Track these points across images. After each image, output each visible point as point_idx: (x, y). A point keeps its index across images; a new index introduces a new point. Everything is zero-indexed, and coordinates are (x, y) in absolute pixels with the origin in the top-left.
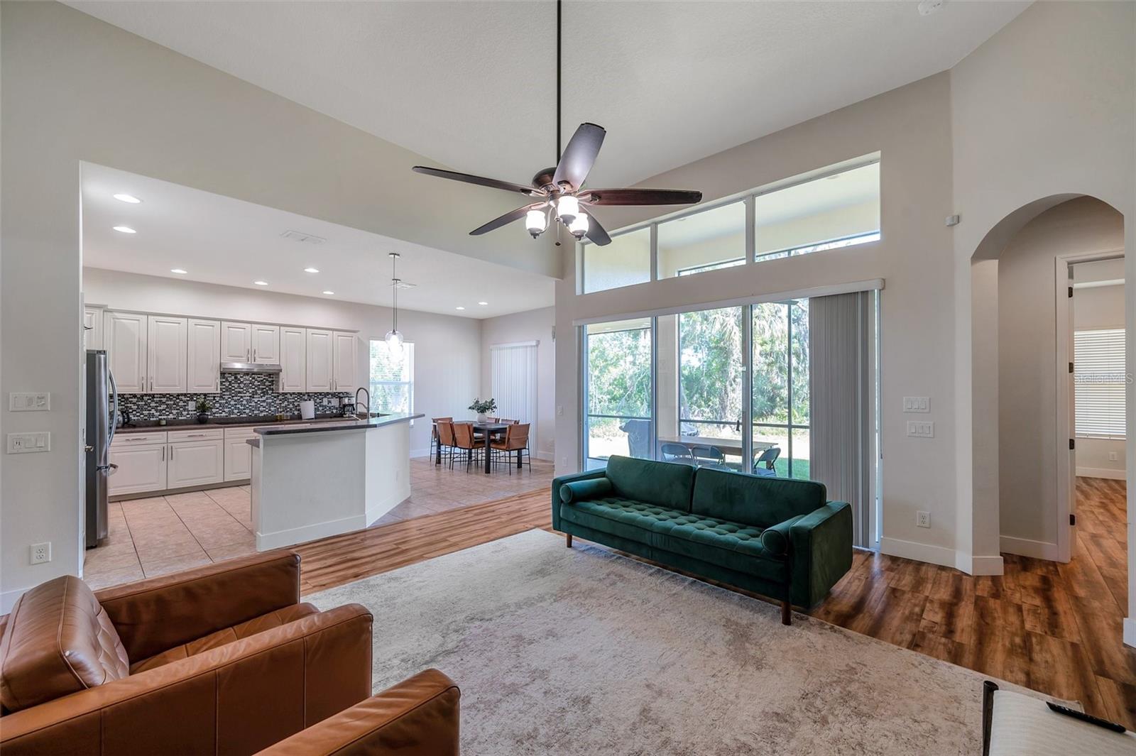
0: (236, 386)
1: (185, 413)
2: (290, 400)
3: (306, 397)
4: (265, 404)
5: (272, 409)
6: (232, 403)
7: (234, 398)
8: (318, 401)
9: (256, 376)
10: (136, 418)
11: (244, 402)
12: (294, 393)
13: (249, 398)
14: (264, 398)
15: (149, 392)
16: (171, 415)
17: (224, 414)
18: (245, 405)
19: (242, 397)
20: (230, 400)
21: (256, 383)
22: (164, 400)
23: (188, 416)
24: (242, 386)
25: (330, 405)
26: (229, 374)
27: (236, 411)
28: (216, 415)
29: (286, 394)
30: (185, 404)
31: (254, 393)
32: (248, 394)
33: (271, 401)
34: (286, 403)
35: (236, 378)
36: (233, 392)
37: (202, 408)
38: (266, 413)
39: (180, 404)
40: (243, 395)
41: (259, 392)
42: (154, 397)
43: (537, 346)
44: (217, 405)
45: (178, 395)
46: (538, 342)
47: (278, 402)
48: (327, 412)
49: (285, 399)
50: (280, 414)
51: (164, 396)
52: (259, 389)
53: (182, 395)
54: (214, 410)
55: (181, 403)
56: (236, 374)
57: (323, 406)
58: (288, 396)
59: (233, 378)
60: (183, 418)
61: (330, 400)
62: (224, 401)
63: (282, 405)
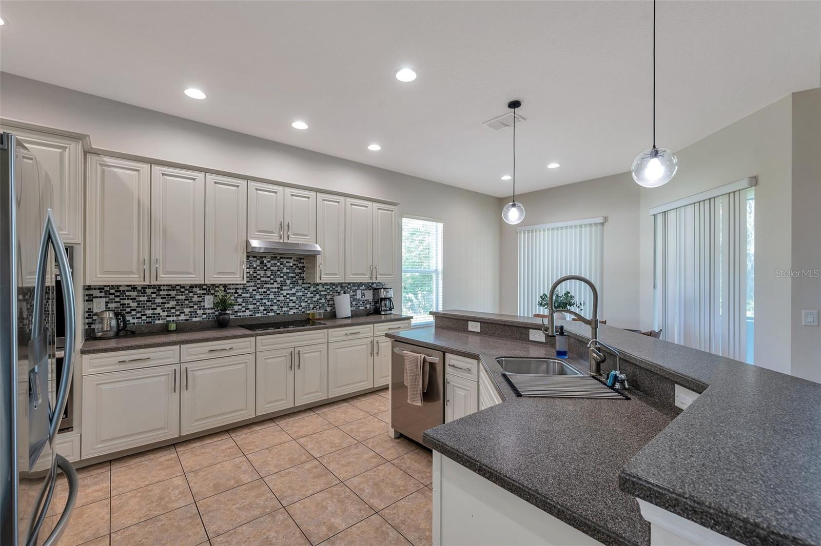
0: (262, 273)
1: (200, 312)
2: (322, 293)
3: (340, 289)
4: (294, 298)
5: (303, 304)
6: (258, 297)
7: (260, 290)
8: (352, 293)
9: (285, 261)
10: (136, 321)
11: (272, 296)
12: (326, 284)
13: (276, 290)
14: (294, 291)
15: (154, 282)
16: (182, 315)
17: (248, 313)
18: (272, 300)
19: (268, 289)
20: (254, 293)
21: (285, 270)
22: (173, 293)
23: (204, 316)
24: (269, 273)
25: (363, 298)
26: (254, 257)
27: (262, 308)
28: (239, 314)
29: (318, 285)
30: (200, 299)
31: (283, 284)
32: (276, 285)
33: (301, 294)
34: (318, 296)
35: (262, 262)
36: (259, 281)
37: (223, 305)
38: (296, 311)
39: (194, 300)
40: (270, 286)
41: (288, 282)
42: (160, 290)
43: (603, 224)
44: (240, 300)
45: (192, 287)
46: (606, 219)
47: (309, 295)
48: (360, 308)
49: (317, 292)
50: (312, 311)
51: (172, 287)
52: (288, 278)
53: (196, 286)
54: (236, 308)
56: (262, 257)
57: (357, 300)
58: (320, 288)
59: (259, 261)
60: (197, 319)
61: (363, 292)
62: (248, 295)
63: (314, 299)
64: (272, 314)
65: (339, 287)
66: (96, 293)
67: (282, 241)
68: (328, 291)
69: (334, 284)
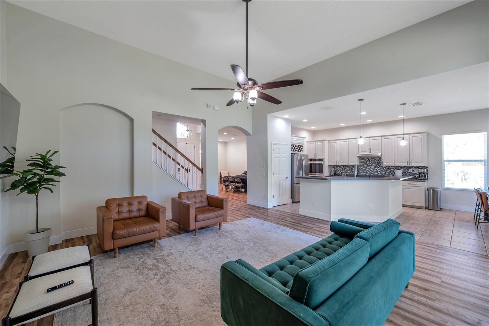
0: (368, 163)
1: (352, 172)
3: (400, 168)
4: (380, 170)
5: (383, 172)
6: (367, 169)
8: (406, 170)
9: (376, 159)
12: (393, 166)
14: (379, 168)
16: (348, 172)
17: (364, 174)
18: (372, 171)
19: (371, 167)
21: (376, 162)
22: (346, 167)
24: (371, 163)
25: (413, 172)
27: (368, 173)
29: (390, 166)
31: (375, 166)
32: (373, 166)
33: (382, 169)
34: (389, 170)
35: (368, 159)
36: (367, 165)
38: (380, 174)
40: (371, 166)
44: (362, 170)
47: (386, 170)
49: (389, 169)
50: (386, 175)
51: (346, 166)
52: (377, 164)
53: (351, 166)
54: (361, 172)
55: (351, 169)
57: (409, 173)
58: (391, 167)
59: (367, 159)
61: (413, 170)
62: (364, 169)
63: (388, 171)
64: (371, 175)
65: (400, 167)
66: (333, 167)
67: (369, 153)
68: (394, 169)
69: (397, 166)
